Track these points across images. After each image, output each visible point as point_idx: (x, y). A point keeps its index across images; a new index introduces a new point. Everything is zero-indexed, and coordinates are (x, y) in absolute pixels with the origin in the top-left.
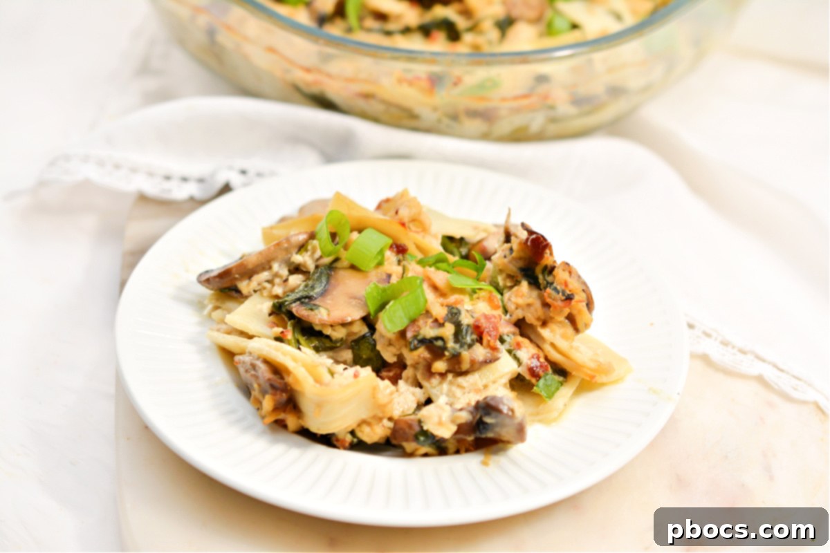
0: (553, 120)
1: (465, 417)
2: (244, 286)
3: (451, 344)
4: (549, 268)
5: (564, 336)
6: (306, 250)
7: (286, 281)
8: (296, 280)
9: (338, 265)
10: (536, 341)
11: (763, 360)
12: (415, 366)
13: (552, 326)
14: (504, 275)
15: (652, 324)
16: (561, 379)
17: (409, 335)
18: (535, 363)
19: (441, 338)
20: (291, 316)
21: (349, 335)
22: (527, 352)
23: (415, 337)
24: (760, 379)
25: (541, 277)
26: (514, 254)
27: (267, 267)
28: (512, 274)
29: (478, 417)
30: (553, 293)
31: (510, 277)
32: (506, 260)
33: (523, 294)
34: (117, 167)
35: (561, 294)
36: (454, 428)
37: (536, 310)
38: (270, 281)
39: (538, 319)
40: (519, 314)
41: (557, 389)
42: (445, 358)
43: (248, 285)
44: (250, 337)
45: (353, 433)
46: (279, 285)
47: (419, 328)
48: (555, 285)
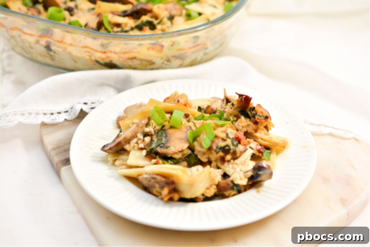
0: (205, 54)
1: (250, 174)
2: (127, 147)
3: (232, 147)
4: (252, 108)
5: (265, 134)
6: (150, 125)
7: (144, 140)
8: (148, 139)
9: (165, 128)
10: (255, 139)
11: (328, 127)
12: (216, 161)
13: (259, 131)
14: (233, 116)
15: (287, 123)
16: (269, 151)
17: (214, 147)
18: (259, 147)
19: (227, 146)
20: (157, 153)
21: (183, 155)
22: (254, 144)
23: (217, 147)
24: (330, 134)
25: (249, 113)
26: (235, 106)
27: (135, 136)
28: (236, 114)
29: (255, 173)
30: (259, 117)
31: (235, 116)
32: (232, 110)
33: (243, 121)
34: (30, 114)
35: (262, 117)
36: (246, 180)
37: (252, 126)
38: (137, 143)
39: (254, 130)
40: (245, 130)
41: (270, 156)
42: (230, 154)
43: (130, 146)
44: (142, 167)
45: (203, 195)
46: (141, 143)
47: (217, 144)
48: (258, 114)
